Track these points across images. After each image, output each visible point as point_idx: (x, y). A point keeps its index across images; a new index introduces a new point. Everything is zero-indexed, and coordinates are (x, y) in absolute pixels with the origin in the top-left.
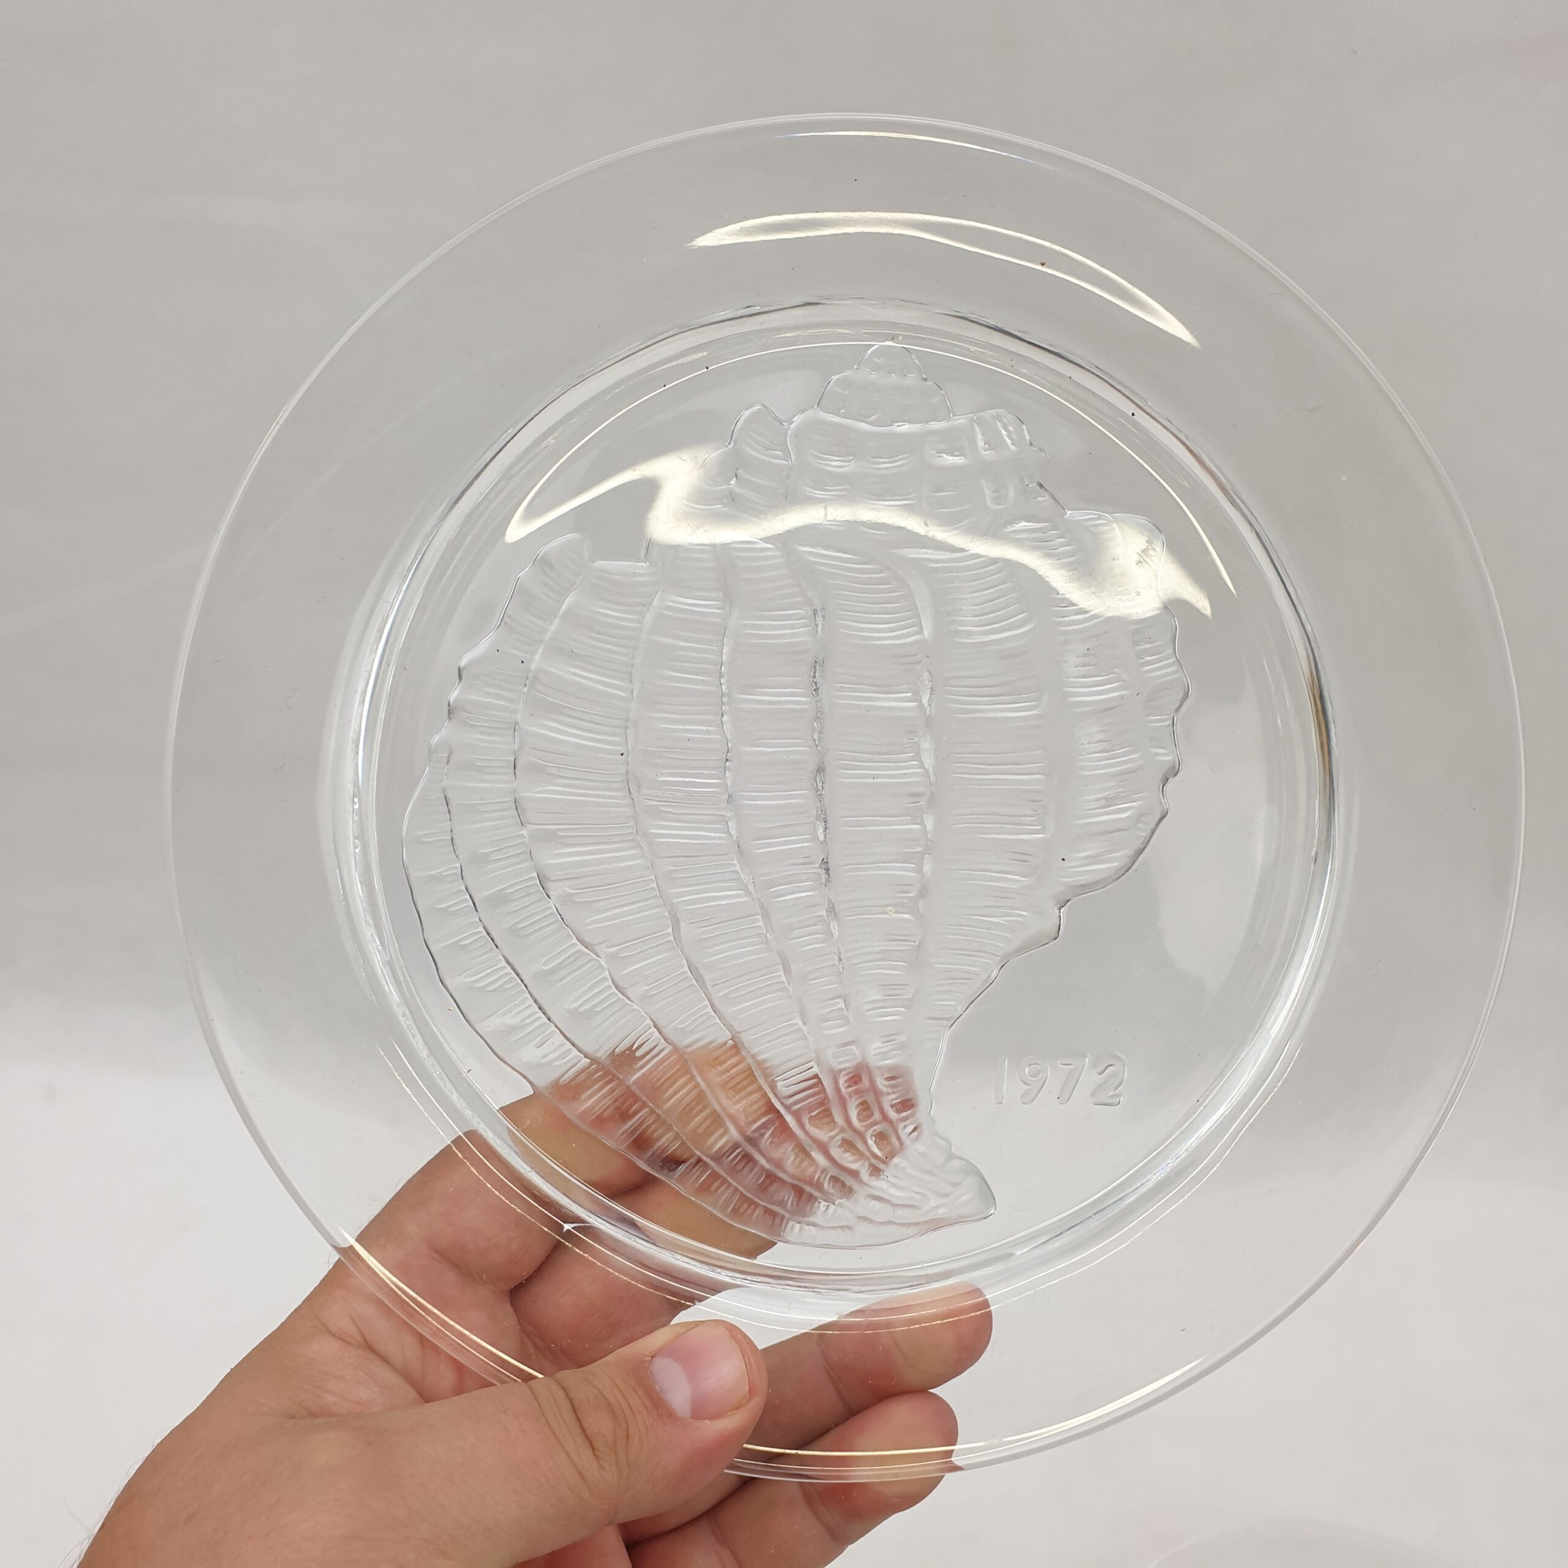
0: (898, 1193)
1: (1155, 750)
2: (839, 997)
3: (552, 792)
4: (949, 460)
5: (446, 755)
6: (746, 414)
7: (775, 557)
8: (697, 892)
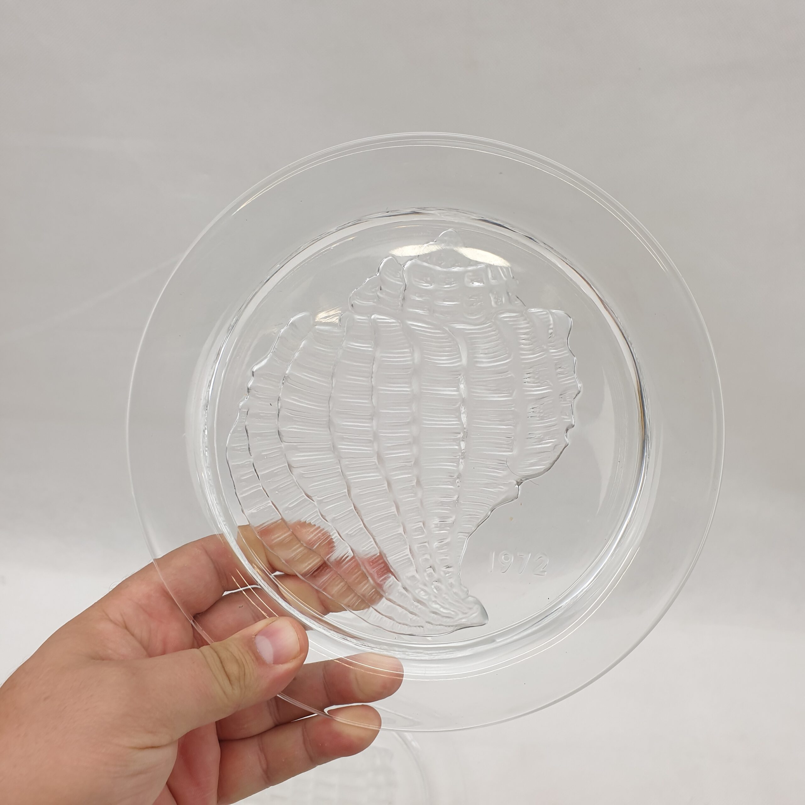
0: (444, 611)
1: (563, 417)
2: (420, 522)
3: (295, 428)
4: (476, 284)
5: (246, 410)
6: (385, 260)
7: (396, 326)
8: (358, 474)
